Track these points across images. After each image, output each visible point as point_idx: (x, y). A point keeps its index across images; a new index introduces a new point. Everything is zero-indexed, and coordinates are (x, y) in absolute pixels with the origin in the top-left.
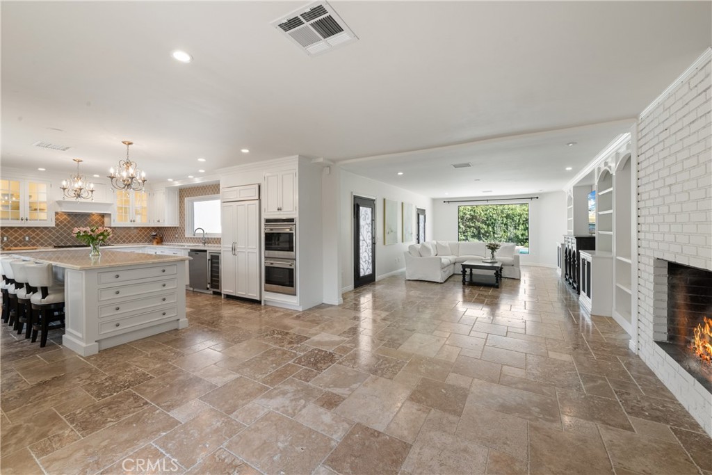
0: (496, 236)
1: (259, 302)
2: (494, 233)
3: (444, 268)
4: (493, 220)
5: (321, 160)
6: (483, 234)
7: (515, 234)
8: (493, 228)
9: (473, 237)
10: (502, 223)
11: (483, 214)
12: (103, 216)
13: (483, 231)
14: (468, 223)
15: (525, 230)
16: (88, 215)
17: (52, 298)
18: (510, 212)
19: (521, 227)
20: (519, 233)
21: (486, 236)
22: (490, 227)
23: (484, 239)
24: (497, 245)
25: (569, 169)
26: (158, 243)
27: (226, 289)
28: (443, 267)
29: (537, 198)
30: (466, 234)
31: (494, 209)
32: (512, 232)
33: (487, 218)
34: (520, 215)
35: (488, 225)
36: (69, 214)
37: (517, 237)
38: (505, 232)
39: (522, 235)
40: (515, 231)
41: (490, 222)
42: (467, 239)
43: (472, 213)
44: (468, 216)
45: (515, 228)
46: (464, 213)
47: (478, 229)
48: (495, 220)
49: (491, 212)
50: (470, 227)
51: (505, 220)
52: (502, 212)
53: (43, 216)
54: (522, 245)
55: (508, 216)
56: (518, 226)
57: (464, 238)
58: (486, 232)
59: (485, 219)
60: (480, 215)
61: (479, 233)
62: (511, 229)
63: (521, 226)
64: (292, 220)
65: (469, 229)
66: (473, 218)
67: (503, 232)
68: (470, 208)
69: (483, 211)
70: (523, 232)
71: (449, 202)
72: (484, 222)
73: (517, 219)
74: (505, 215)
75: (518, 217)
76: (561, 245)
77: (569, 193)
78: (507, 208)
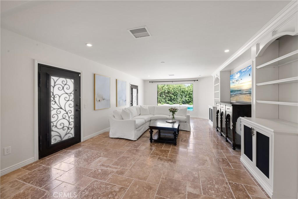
0: (178, 100)
2: (177, 99)
3: (139, 127)
4: (176, 93)
6: (173, 99)
7: (185, 99)
8: (177, 97)
9: (168, 100)
10: (180, 95)
11: (172, 90)
13: (172, 98)
14: (166, 95)
15: (189, 98)
18: (183, 90)
19: (188, 96)
20: (187, 99)
21: (174, 100)
22: (175, 96)
23: (173, 102)
24: (176, 109)
25: (227, 51)
28: (137, 128)
29: (198, 80)
30: (166, 99)
31: (177, 89)
32: (184, 99)
33: (174, 92)
35: (175, 95)
37: (186, 101)
38: (181, 98)
39: (188, 100)
40: (185, 98)
41: (175, 94)
42: (166, 101)
43: (168, 90)
44: (167, 92)
45: (185, 97)
46: (165, 90)
47: (171, 97)
48: (178, 93)
49: (176, 90)
50: (167, 96)
51: (181, 93)
52: (180, 90)
54: (188, 104)
55: (182, 92)
56: (187, 96)
57: (165, 101)
58: (174, 98)
59: (173, 93)
60: (171, 91)
61: (171, 99)
62: (184, 97)
65: (167, 97)
66: (168, 92)
67: (180, 99)
68: (167, 88)
69: (172, 89)
70: (188, 98)
71: (152, 82)
72: (173, 94)
73: (186, 93)
74: (181, 91)
75: (186, 92)
76: (213, 107)
77: (216, 77)
78: (182, 88)
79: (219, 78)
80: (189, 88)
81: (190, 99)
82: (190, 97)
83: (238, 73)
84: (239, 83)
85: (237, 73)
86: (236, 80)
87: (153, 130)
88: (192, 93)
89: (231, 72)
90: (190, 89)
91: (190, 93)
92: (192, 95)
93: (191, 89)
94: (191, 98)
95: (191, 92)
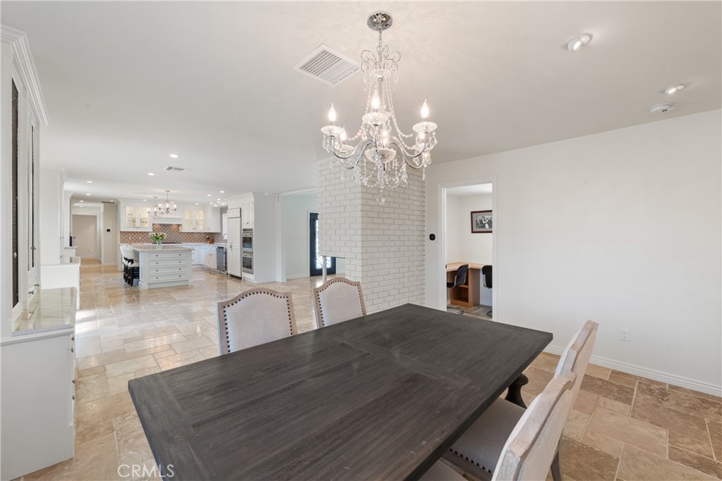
1: (240, 278)
5: (267, 194)
12: (179, 225)
16: (171, 225)
17: (135, 265)
26: (210, 243)
27: (229, 271)
36: (161, 225)
53: (147, 225)
64: (251, 230)
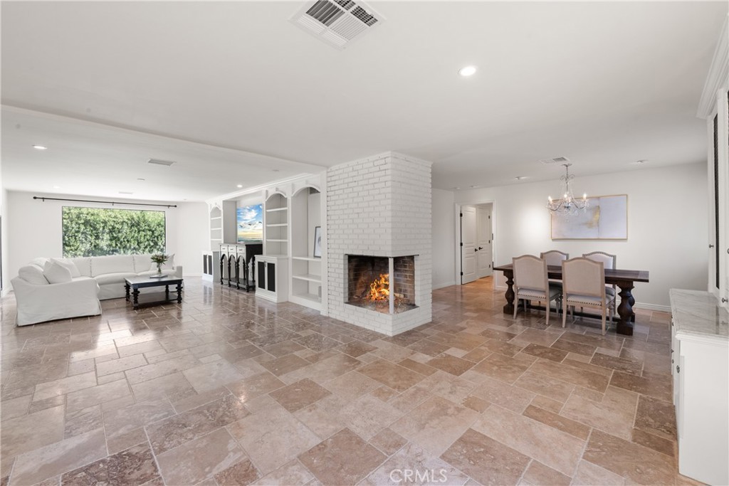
18: (90, 218)
29: (176, 206)
34: (105, 222)
51: (82, 227)
52: (78, 217)
55: (86, 223)
63: (105, 235)
71: (43, 198)
73: (100, 226)
74: (82, 221)
75: (102, 225)
76: (214, 253)
77: (214, 206)
78: (85, 212)
79: (221, 209)
80: (110, 213)
81: (114, 245)
82: (115, 238)
83: (253, 210)
84: (256, 228)
85: (250, 210)
86: (247, 222)
87: (139, 290)
88: (120, 227)
89: (237, 203)
90: (115, 217)
91: (114, 228)
92: (119, 232)
93: (119, 216)
94: (119, 240)
95: (117, 226)
